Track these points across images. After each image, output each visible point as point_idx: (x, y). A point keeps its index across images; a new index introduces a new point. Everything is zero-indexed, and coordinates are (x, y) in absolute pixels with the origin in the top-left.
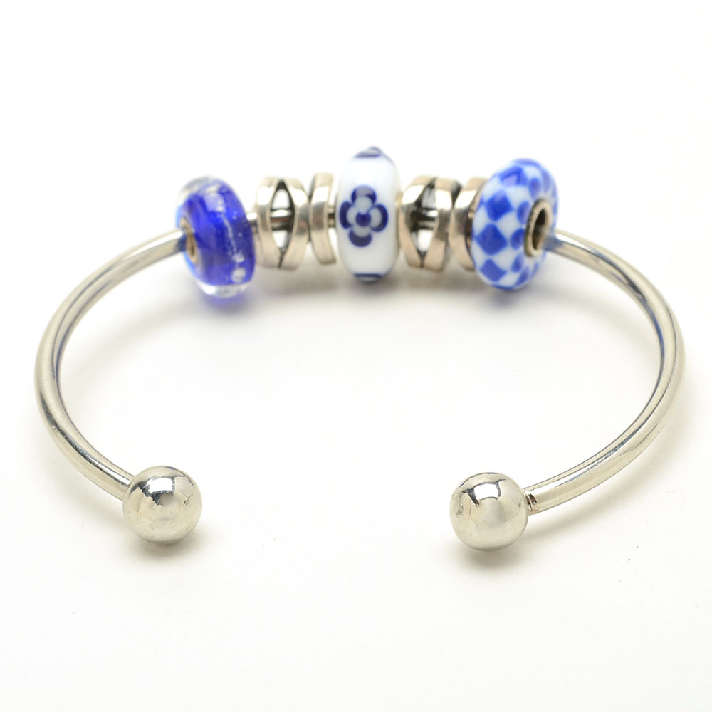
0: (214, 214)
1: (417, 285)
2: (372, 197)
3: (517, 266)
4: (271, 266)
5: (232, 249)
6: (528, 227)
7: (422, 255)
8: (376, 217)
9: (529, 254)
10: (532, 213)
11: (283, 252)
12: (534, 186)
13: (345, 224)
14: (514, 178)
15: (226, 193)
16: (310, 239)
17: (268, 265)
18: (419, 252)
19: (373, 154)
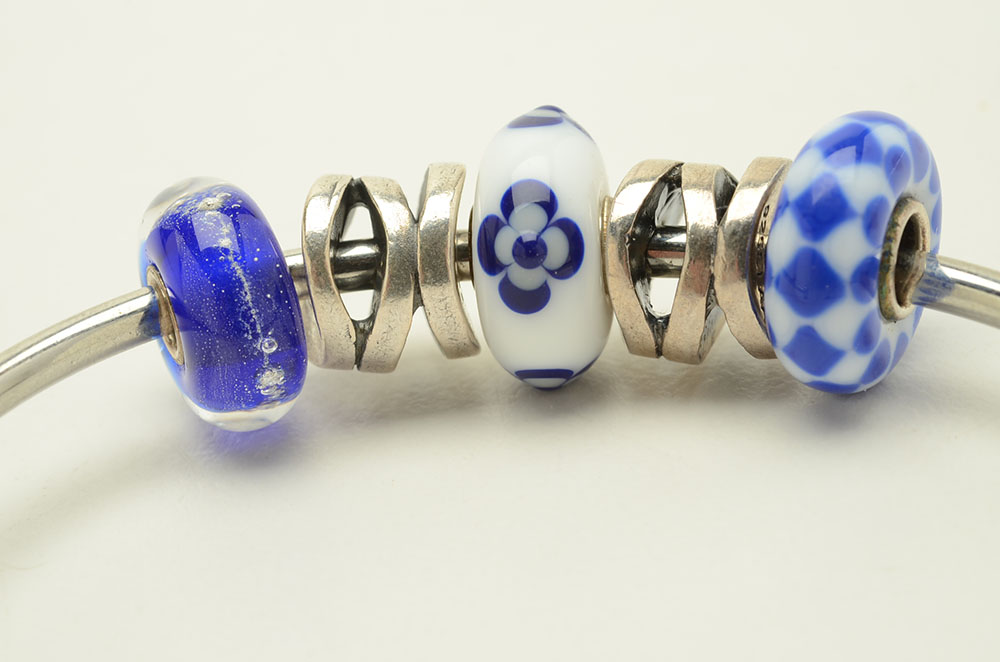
0: (213, 253)
1: (648, 392)
2: (549, 205)
3: (864, 339)
4: (340, 364)
5: (253, 326)
6: (887, 254)
7: (659, 325)
8: (557, 246)
9: (890, 317)
10: (893, 225)
11: (363, 330)
12: (895, 164)
13: (492, 265)
14: (851, 151)
15: (239, 212)
16: (418, 302)
17: (333, 362)
18: (651, 318)
19: (549, 118)
